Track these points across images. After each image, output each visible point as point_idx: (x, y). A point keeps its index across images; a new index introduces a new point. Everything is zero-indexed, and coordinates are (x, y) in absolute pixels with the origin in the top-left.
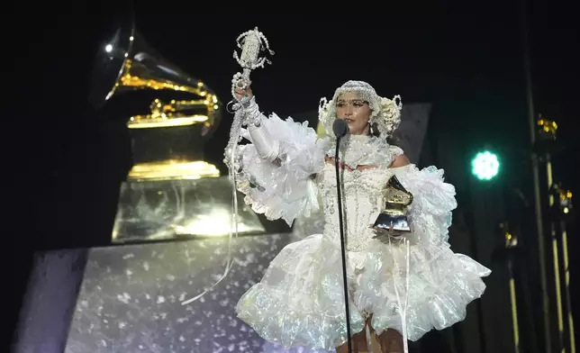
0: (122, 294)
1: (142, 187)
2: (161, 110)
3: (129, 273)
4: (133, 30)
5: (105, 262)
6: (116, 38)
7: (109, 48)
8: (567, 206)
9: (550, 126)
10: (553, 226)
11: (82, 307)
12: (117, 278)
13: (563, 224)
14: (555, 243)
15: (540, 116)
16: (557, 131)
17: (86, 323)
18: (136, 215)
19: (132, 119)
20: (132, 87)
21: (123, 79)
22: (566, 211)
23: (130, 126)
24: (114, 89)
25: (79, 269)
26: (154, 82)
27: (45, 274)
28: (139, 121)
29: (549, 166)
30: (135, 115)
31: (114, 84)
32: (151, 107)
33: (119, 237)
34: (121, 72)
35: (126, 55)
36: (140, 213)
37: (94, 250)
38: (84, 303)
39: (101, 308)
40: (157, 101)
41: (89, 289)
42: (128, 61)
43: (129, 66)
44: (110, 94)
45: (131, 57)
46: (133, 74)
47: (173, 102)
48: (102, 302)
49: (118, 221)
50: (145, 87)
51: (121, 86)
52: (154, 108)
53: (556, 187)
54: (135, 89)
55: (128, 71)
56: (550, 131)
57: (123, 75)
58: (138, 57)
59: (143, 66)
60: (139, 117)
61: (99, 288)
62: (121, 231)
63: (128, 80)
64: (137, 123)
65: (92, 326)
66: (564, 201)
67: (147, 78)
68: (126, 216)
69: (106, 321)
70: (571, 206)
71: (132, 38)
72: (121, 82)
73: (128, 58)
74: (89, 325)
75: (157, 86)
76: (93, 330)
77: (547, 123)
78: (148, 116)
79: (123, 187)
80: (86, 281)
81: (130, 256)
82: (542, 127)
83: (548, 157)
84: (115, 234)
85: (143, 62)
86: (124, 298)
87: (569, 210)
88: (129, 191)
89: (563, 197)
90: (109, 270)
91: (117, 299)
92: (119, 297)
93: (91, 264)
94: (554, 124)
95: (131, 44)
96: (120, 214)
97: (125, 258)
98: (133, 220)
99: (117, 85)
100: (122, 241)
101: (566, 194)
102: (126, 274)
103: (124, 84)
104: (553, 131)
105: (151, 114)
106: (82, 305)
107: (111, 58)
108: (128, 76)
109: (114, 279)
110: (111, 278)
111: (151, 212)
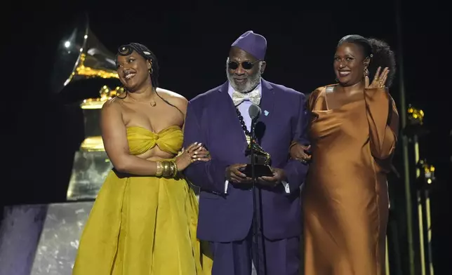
0: (74, 241)
1: (92, 155)
2: (108, 94)
3: (80, 224)
4: (87, 30)
5: (61, 215)
6: (73, 36)
7: (67, 44)
8: (431, 178)
9: (419, 113)
10: (419, 193)
11: (42, 251)
12: (70, 228)
13: (427, 192)
14: (420, 208)
15: (410, 105)
16: (424, 117)
17: (45, 263)
18: (87, 178)
19: (85, 101)
20: (85, 76)
21: (78, 69)
22: (429, 181)
23: (83, 107)
24: (71, 77)
25: (40, 219)
26: (103, 72)
27: (13, 224)
28: (90, 103)
29: (417, 146)
30: (87, 98)
31: (71, 73)
32: (101, 92)
33: (73, 196)
34: (77, 63)
35: (81, 50)
36: (90, 177)
37: (53, 205)
38: (44, 248)
39: (57, 252)
40: (105, 87)
41: (49, 237)
42: (83, 55)
43: (83, 59)
44: (68, 81)
45: (85, 52)
46: (86, 65)
47: (118, 88)
48: (58, 247)
49: (73, 182)
50: (96, 76)
51: (77, 75)
52: (102, 93)
53: (422, 162)
54: (88, 78)
55: (82, 63)
56: (418, 118)
57: (79, 66)
58: (91, 52)
59: (94, 59)
60: (90, 100)
61: (56, 236)
62: (75, 190)
63: (83, 70)
64: (89, 105)
65: (50, 266)
66: (428, 174)
67: (98, 69)
68: (79, 178)
69: (61, 263)
70: (434, 178)
71: (86, 37)
72: (76, 72)
73: (83, 52)
74: (47, 266)
75: (105, 75)
76: (50, 270)
77: (415, 111)
78: (98, 99)
79: (77, 155)
80: (45, 230)
81: (81, 211)
82: (412, 114)
83: (416, 137)
84: (69, 193)
85: (94, 55)
86: (76, 244)
87: (432, 181)
88: (82, 159)
89: (427, 170)
90: (64, 222)
91: (70, 246)
92: (72, 243)
93: (49, 217)
94: (422, 112)
95: (85, 41)
96: (74, 177)
97: (77, 212)
98: (85, 182)
99: (73, 73)
100: (75, 199)
101: (429, 168)
102: (76, 225)
103: (79, 73)
104: (420, 117)
105: (100, 97)
106: (42, 249)
107: (69, 52)
108: (83, 67)
109: (68, 229)
110: (66, 229)
111: (98, 176)
